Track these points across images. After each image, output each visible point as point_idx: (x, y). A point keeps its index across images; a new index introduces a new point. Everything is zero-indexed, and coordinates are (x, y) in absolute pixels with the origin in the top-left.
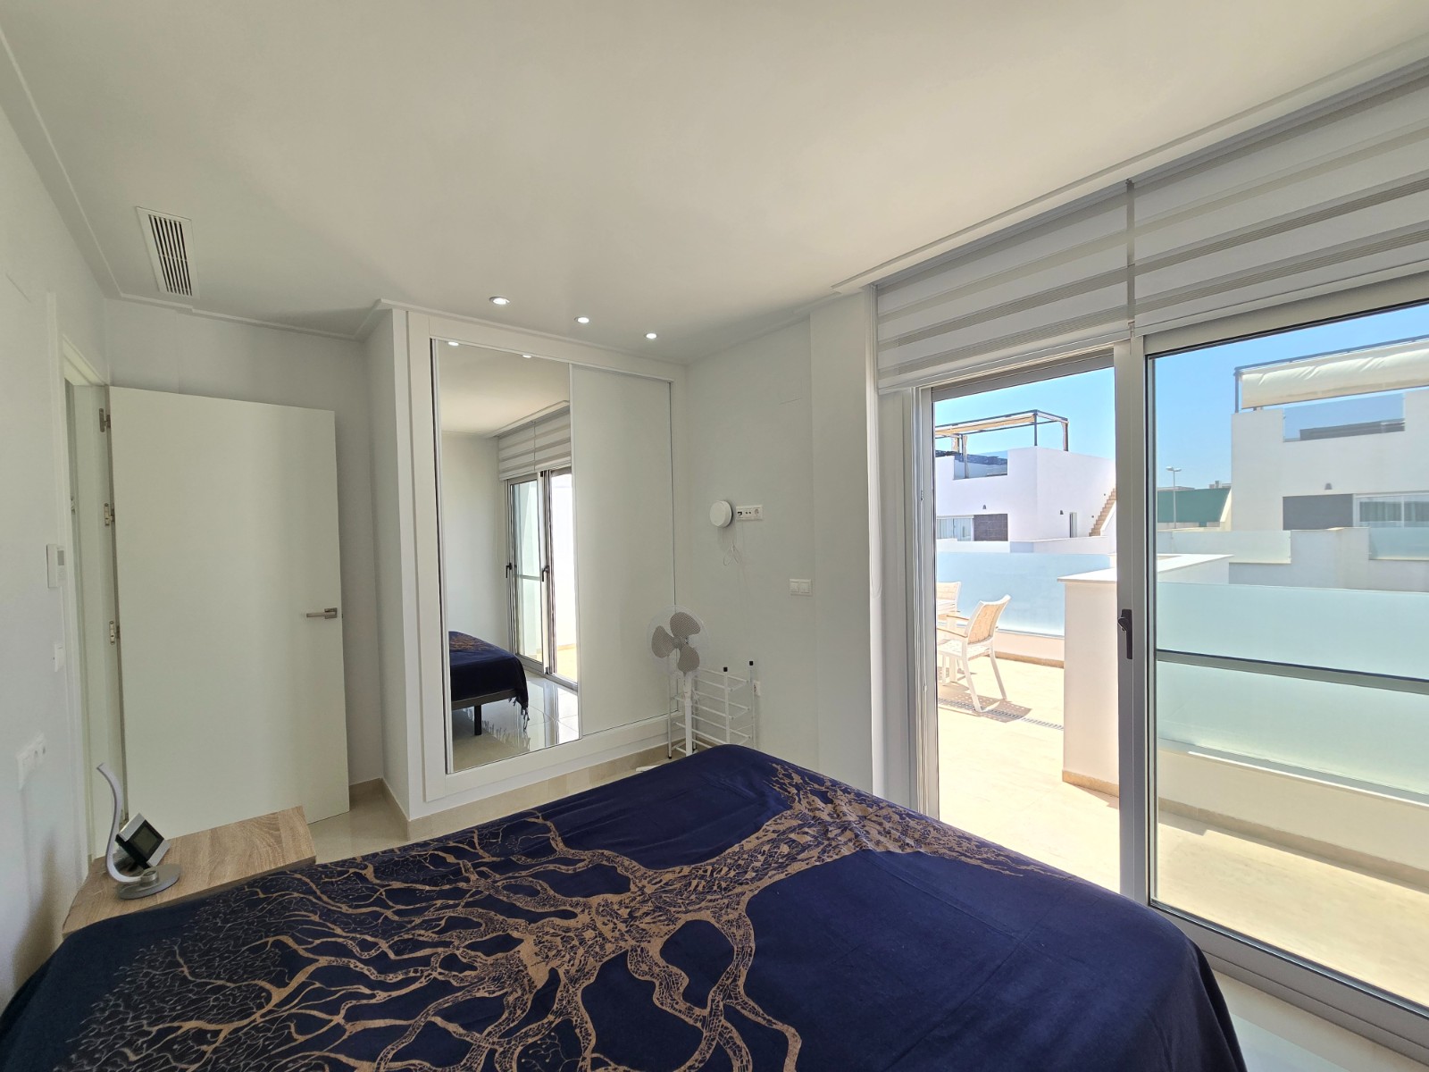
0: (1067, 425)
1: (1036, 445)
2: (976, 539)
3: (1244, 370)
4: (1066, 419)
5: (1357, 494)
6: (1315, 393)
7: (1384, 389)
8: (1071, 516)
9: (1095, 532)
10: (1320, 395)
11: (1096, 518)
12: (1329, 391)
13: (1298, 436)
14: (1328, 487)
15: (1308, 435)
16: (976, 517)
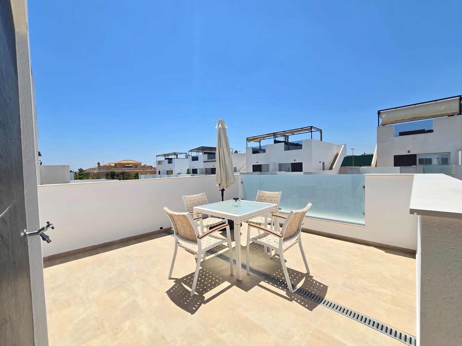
0: (321, 132)
1: (312, 138)
2: (292, 172)
3: (381, 112)
4: (321, 130)
5: (418, 154)
6: (405, 120)
7: (427, 118)
8: (323, 163)
9: (331, 168)
10: (406, 121)
11: (331, 164)
12: (409, 119)
13: (398, 134)
14: (409, 152)
15: (402, 134)
16: (292, 164)
